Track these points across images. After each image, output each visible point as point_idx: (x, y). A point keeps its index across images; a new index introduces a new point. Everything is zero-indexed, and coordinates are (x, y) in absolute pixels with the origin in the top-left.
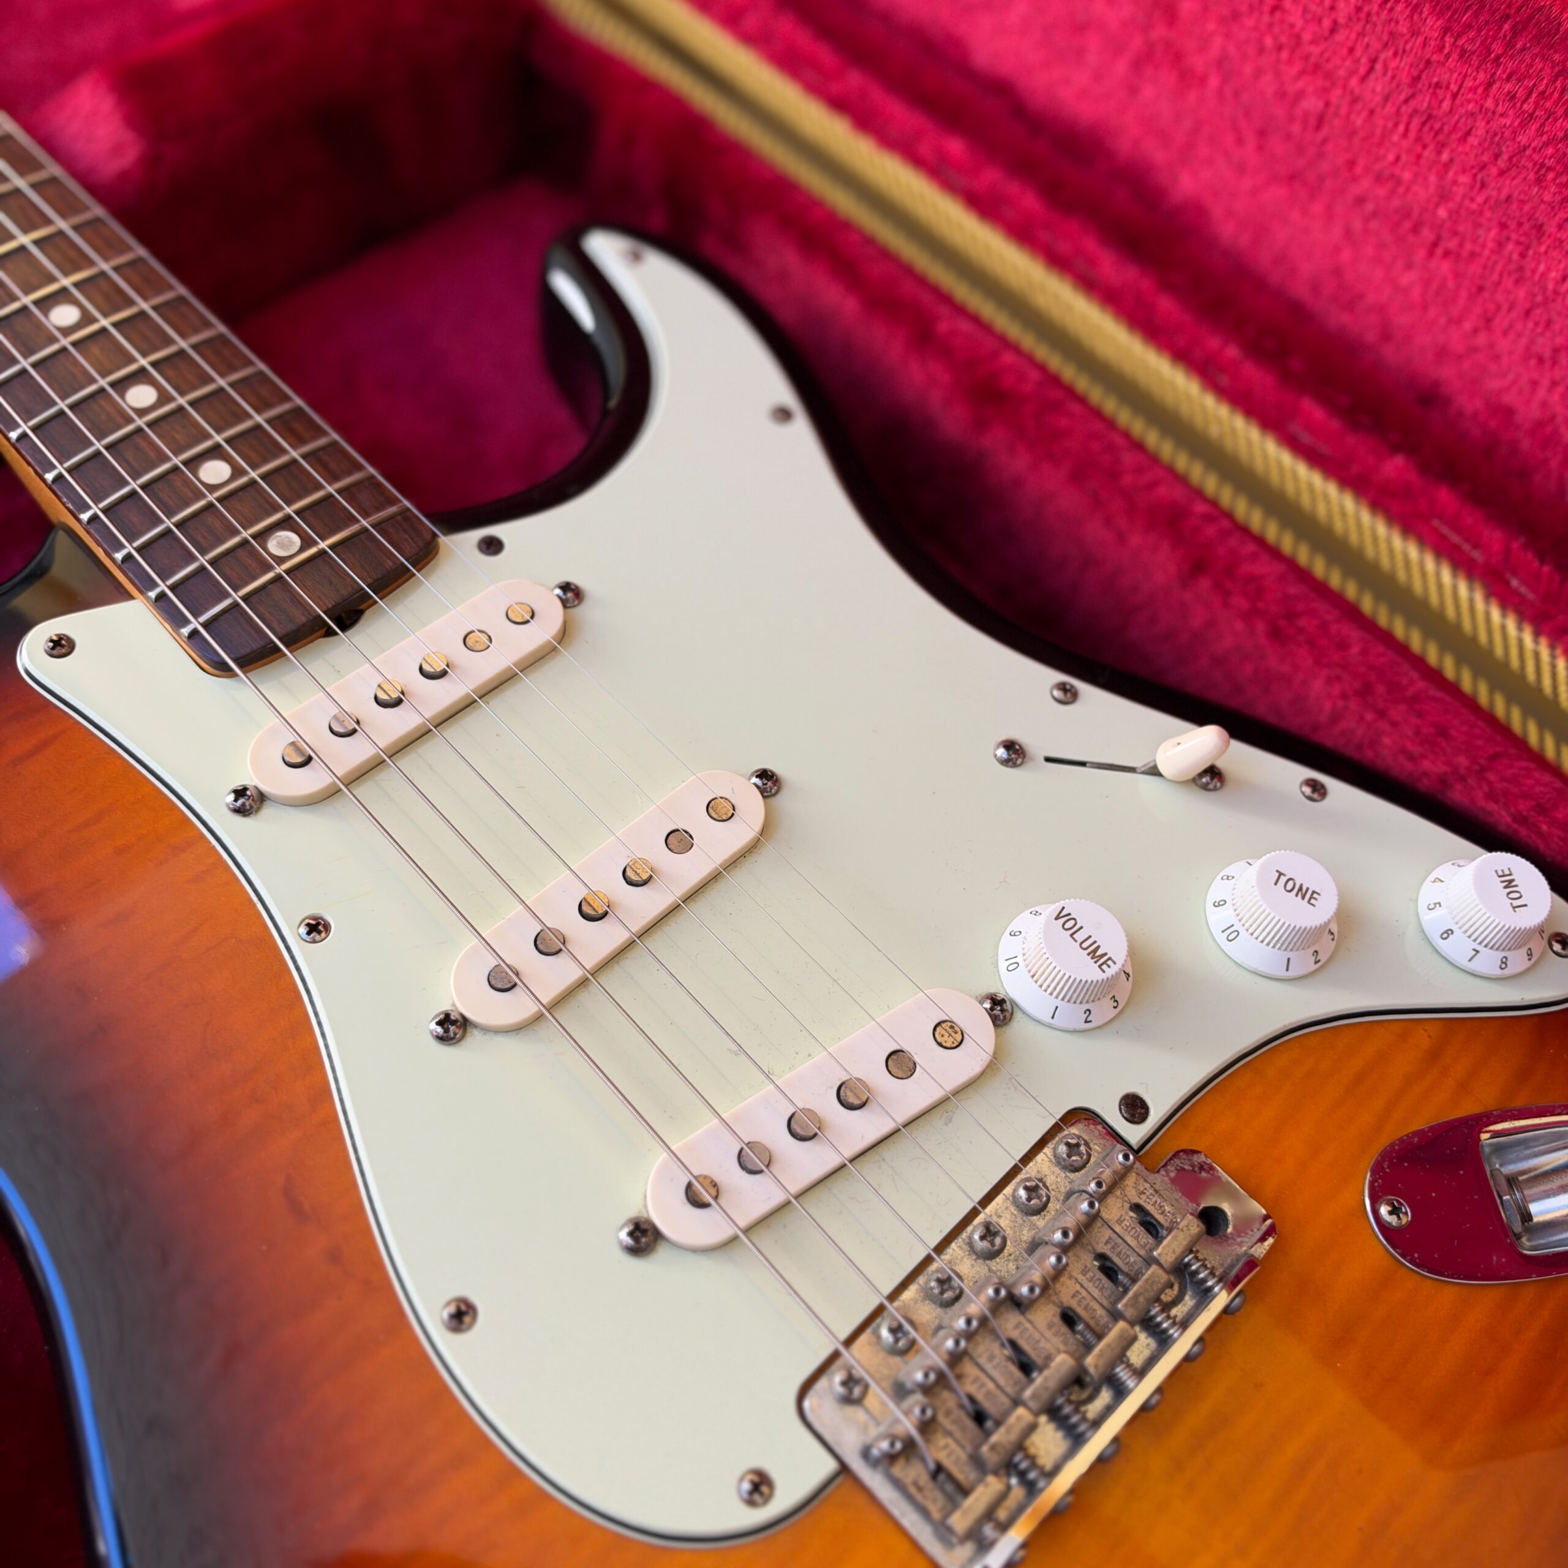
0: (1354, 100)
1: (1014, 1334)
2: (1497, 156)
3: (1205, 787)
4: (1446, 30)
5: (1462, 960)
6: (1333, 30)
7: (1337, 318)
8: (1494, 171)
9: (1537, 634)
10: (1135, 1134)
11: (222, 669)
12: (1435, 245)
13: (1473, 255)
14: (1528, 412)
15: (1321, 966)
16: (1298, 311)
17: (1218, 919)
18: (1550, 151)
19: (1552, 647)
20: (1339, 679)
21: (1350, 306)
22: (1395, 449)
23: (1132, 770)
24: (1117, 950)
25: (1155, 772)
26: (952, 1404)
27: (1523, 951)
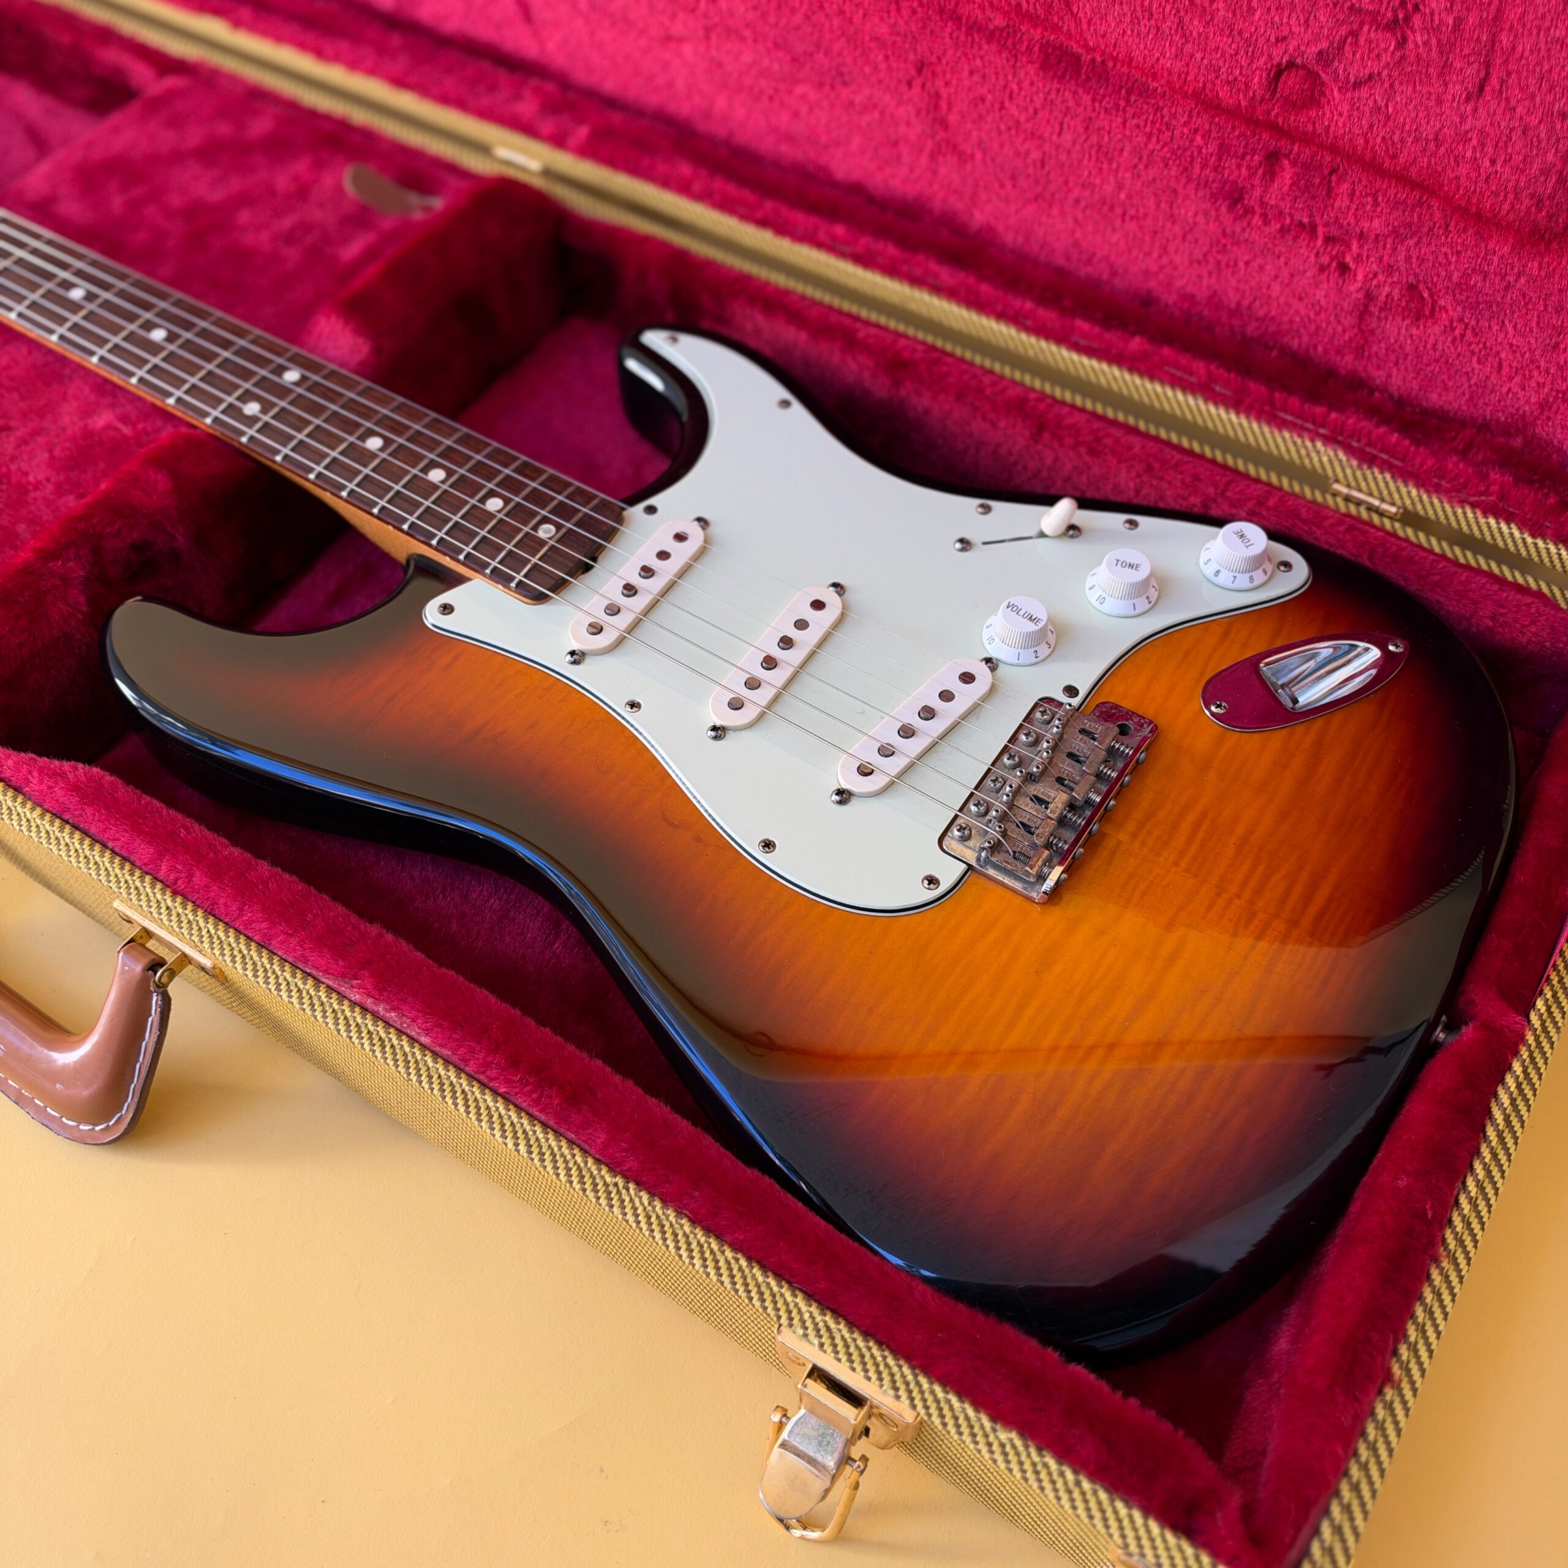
0: (1058, 147)
1: (1035, 793)
2: (1141, 158)
3: (1072, 537)
4: (1094, 100)
5: (1229, 585)
6: (1036, 112)
7: (1084, 271)
8: (1141, 167)
9: (1238, 413)
10: (1075, 702)
12: (1124, 214)
13: (1146, 215)
14: (1202, 294)
15: (1153, 606)
17: (1093, 597)
18: (1166, 149)
19: (1248, 418)
21: (1089, 262)
22: (1133, 334)
23: (1030, 538)
24: (1043, 617)
25: (1042, 535)
26: (1013, 826)
27: (1260, 571)
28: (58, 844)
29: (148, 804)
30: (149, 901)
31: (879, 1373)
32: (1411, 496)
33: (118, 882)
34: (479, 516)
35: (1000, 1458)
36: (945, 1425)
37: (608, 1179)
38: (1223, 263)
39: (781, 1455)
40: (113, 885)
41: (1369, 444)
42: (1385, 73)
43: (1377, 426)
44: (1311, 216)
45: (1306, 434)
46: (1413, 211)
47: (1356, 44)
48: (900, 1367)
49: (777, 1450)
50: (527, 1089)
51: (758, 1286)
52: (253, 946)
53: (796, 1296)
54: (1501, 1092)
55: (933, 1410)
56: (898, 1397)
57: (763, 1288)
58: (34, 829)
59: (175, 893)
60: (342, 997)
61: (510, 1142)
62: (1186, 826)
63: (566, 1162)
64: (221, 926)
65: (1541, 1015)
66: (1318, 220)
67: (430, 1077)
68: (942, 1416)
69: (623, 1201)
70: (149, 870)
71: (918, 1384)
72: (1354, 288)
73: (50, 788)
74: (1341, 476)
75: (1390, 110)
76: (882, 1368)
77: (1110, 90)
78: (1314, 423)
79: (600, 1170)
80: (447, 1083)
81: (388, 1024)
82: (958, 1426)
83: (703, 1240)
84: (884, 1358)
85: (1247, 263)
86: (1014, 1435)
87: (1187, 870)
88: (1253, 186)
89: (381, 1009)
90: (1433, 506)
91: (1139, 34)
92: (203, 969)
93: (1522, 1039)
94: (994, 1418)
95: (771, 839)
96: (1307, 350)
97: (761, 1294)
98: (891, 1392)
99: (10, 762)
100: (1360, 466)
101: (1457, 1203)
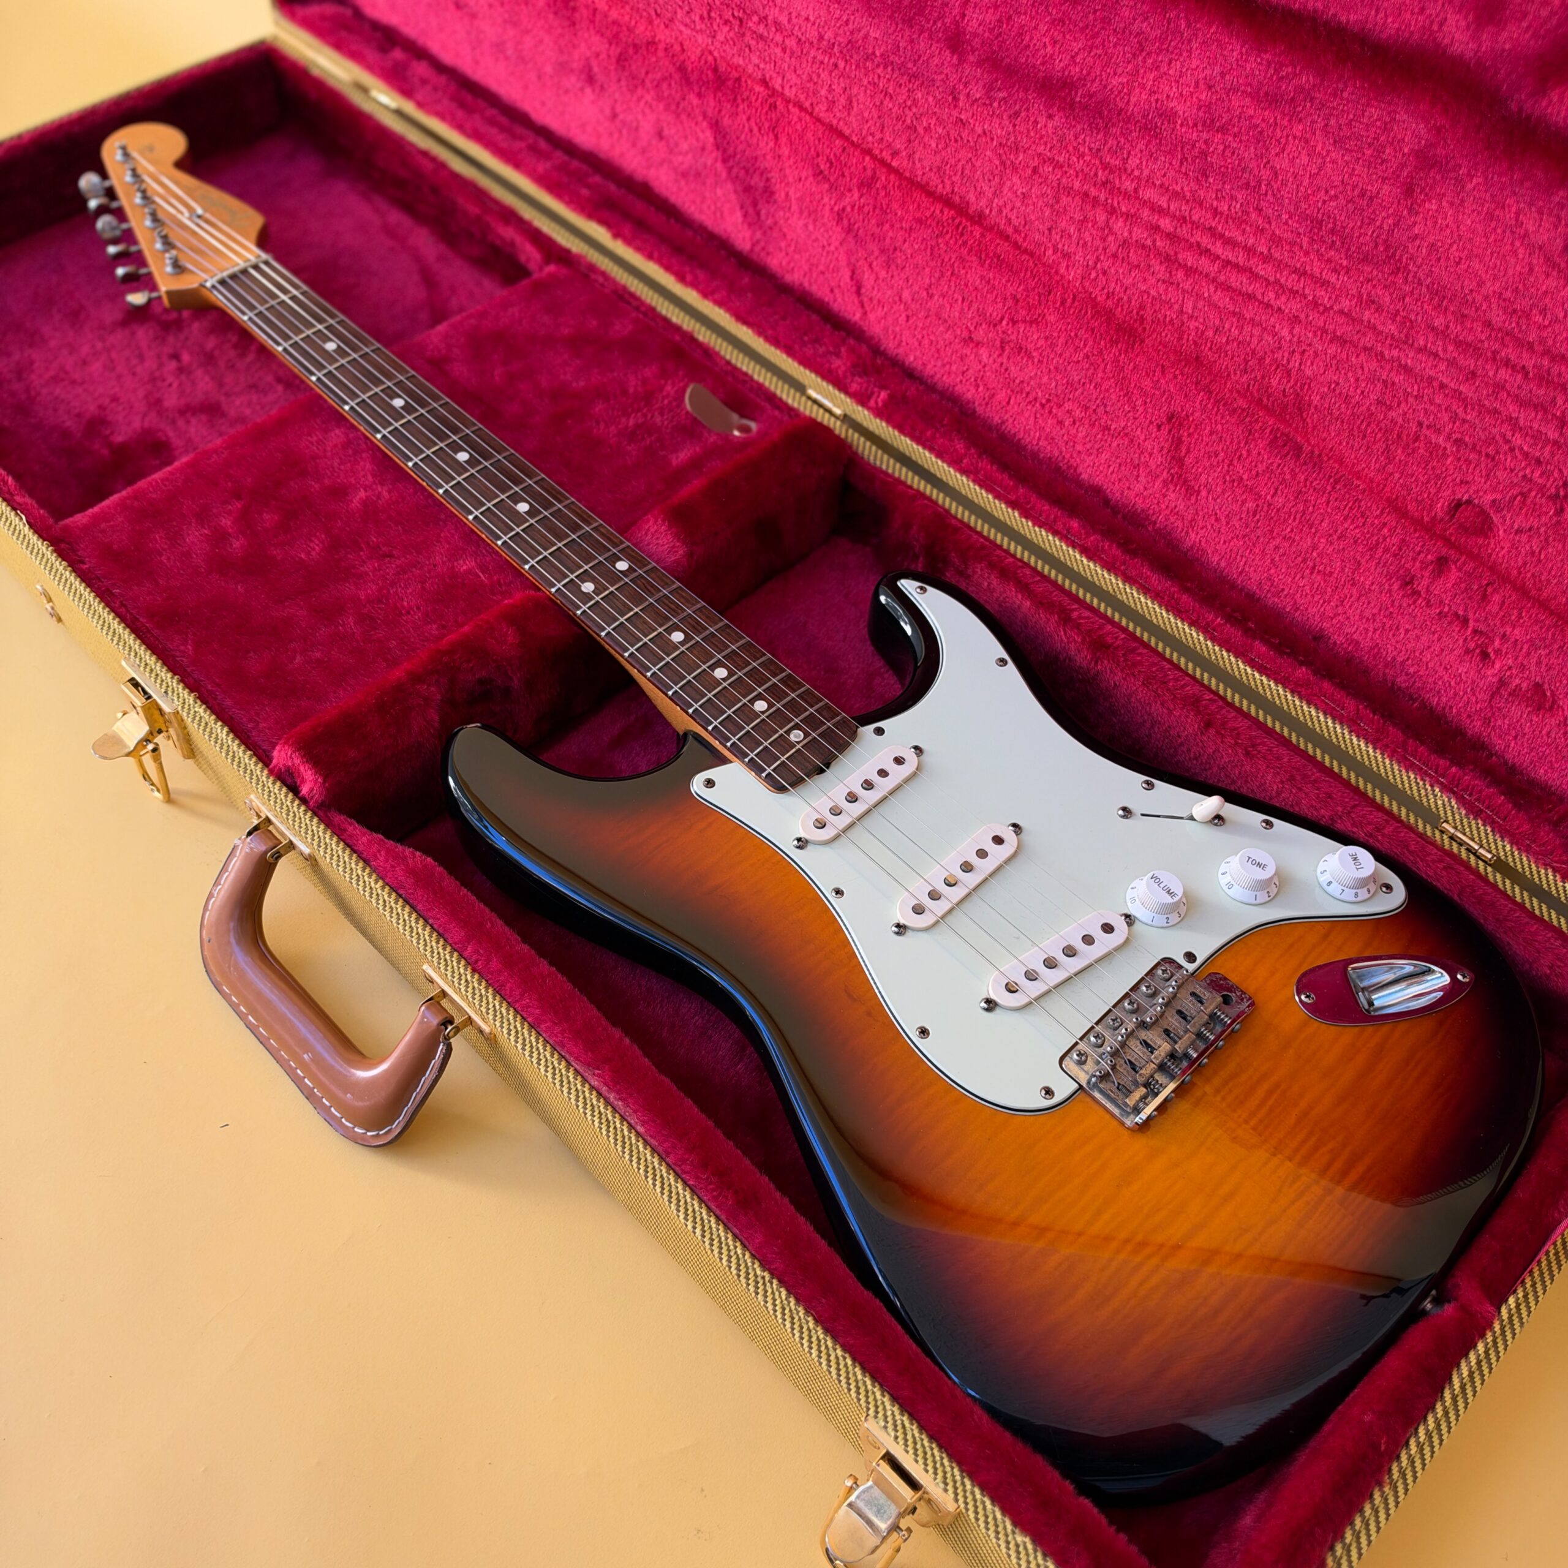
0: (1270, 505)
1: (1145, 1038)
2: (1336, 531)
3: (1216, 825)
5: (1337, 895)
6: (1257, 474)
7: (1272, 601)
8: (1335, 537)
9: (1375, 749)
10: (1191, 967)
11: (781, 789)
12: (1314, 568)
13: (1331, 573)
14: (1365, 644)
15: (1271, 900)
16: (1251, 596)
17: (1224, 880)
18: (1357, 531)
19: (1382, 754)
20: (1278, 773)
21: (1277, 595)
22: (1302, 664)
23: (1182, 818)
24: (1179, 892)
25: (1192, 818)
26: (1122, 1062)
27: (1365, 889)
28: (391, 912)
29: (465, 895)
30: (453, 972)
31: (935, 1469)
32: (1505, 849)
33: (432, 952)
34: (747, 713)
35: (1013, 1555)
36: (977, 1519)
37: (759, 1272)
38: (1387, 626)
39: (847, 1512)
40: (428, 954)
41: (1478, 800)
42: (1542, 530)
43: (1488, 787)
44: (1465, 610)
45: (1428, 779)
46: (1548, 630)
47: (1524, 502)
48: (952, 1468)
49: (844, 1507)
50: (712, 1186)
51: (857, 1381)
52: (526, 1025)
53: (884, 1396)
54: (1463, 1364)
55: (971, 1506)
56: (946, 1490)
57: (860, 1384)
58: (374, 896)
59: (474, 970)
60: (585, 1080)
61: (690, 1225)
62: (1260, 1093)
63: (729, 1250)
64: (504, 1005)
65: (1510, 1310)
66: (1471, 615)
67: (639, 1159)
68: (976, 1513)
69: (766, 1292)
70: (458, 948)
71: (963, 1484)
72: (1491, 674)
73: (392, 866)
74: (1450, 818)
75: (1542, 557)
76: (938, 1465)
77: (1321, 475)
78: (1436, 772)
79: (753, 1264)
80: (651, 1167)
81: (615, 1110)
82: (987, 1523)
83: (821, 1336)
84: (942, 1459)
85: (1407, 631)
86: (1027, 1540)
87: (1254, 1129)
88: (1423, 576)
89: (612, 1097)
90: (1522, 862)
91: (1353, 446)
92: (481, 1031)
93: (1490, 1326)
94: (1015, 1524)
95: (927, 1027)
96: (1444, 708)
97: (858, 1388)
98: (942, 1485)
99: (364, 839)
100: (1467, 815)
101: (1407, 1444)
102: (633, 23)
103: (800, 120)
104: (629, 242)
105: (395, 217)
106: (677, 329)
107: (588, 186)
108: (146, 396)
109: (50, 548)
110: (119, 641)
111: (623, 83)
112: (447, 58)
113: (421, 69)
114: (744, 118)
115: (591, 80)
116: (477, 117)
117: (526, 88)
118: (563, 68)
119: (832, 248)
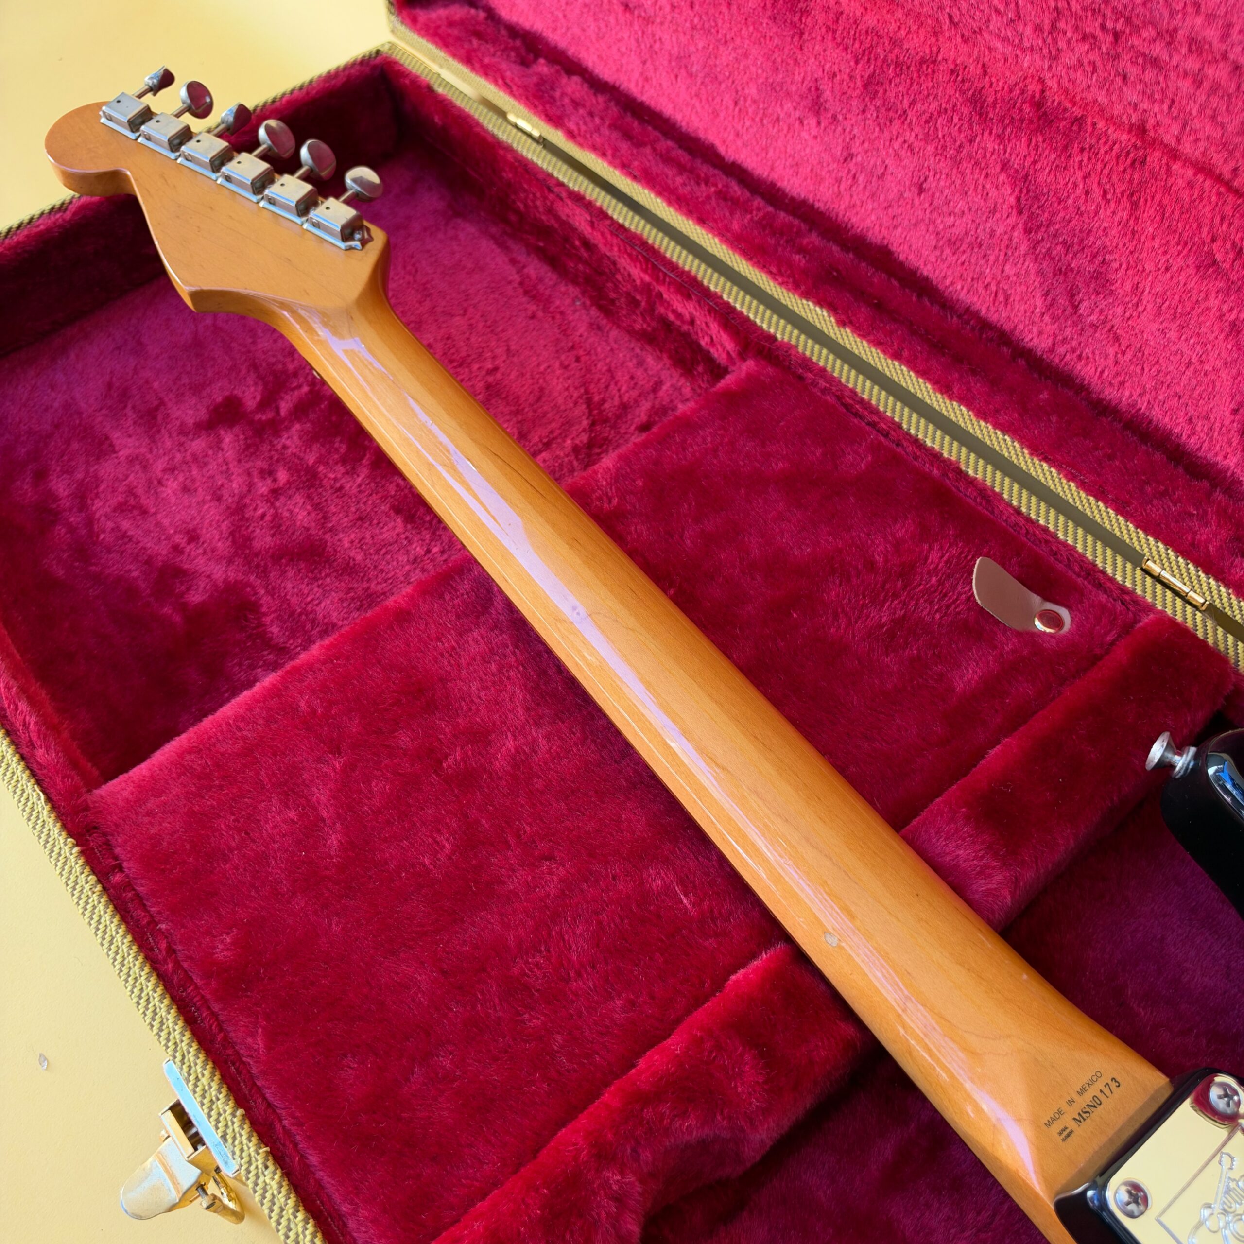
102: (903, 33)
103: (1190, 185)
104: (862, 331)
105: (535, 268)
106: (935, 457)
107: (801, 250)
108: (232, 533)
109: (76, 850)
110: (161, 1030)
111: (871, 113)
112: (605, 73)
113: (573, 86)
114: (1079, 174)
115: (817, 107)
116: (648, 150)
117: (715, 114)
118: (774, 90)
119: (1207, 367)
